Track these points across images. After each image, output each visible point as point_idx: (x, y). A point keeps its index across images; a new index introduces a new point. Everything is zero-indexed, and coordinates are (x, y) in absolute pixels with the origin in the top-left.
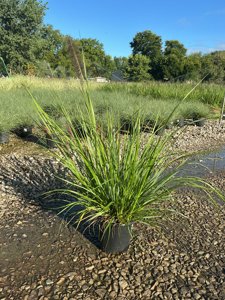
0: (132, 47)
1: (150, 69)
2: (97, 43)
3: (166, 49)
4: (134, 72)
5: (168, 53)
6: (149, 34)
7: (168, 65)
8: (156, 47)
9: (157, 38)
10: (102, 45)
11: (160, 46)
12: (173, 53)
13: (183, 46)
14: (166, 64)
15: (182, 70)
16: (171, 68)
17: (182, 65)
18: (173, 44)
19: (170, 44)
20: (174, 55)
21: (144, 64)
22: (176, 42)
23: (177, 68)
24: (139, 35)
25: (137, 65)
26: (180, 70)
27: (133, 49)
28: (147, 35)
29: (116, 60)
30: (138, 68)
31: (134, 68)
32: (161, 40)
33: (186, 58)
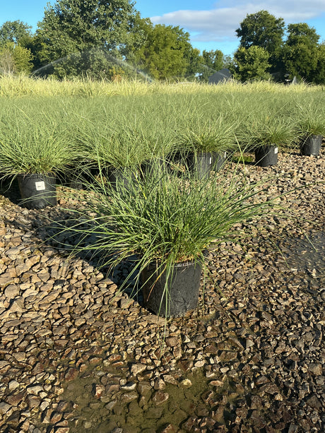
0: (239, 36)
1: (270, 66)
2: (180, 32)
3: (289, 37)
4: (249, 72)
5: (292, 42)
6: (265, 16)
7: (294, 60)
8: (277, 35)
9: (277, 22)
10: (187, 35)
11: (281, 32)
12: (301, 42)
13: (314, 31)
14: (291, 59)
15: (315, 66)
16: (299, 63)
17: (316, 60)
18: (300, 29)
19: (294, 29)
20: (302, 45)
21: (262, 60)
22: (305, 26)
23: (308, 64)
24: (251, 18)
25: (252, 61)
26: (312, 67)
27: (240, 38)
28: (262, 18)
29: (206, 55)
30: (254, 66)
31: (247, 66)
32: (283, 23)
33: (319, 49)
